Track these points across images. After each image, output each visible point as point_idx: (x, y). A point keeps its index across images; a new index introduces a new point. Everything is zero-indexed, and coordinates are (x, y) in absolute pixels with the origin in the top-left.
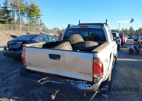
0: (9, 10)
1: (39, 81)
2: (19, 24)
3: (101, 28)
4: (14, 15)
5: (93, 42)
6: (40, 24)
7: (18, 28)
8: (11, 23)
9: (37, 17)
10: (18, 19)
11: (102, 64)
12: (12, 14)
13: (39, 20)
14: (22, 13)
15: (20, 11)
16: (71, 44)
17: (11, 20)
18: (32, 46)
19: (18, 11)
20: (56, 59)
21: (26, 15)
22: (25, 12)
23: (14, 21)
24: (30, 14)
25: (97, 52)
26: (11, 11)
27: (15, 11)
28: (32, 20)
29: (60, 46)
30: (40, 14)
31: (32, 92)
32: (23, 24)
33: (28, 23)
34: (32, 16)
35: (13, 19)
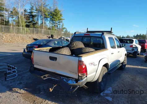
0: (34, 15)
1: (42, 77)
2: (42, 28)
3: (101, 36)
4: (38, 20)
5: (89, 48)
6: (62, 28)
7: (41, 32)
8: (35, 27)
9: (59, 21)
10: (42, 23)
11: (85, 66)
12: (36, 19)
13: (61, 24)
14: (46, 17)
15: (44, 15)
16: (70, 50)
17: (35, 24)
18: (40, 50)
19: (42, 15)
20: (54, 60)
21: (49, 19)
22: (48, 16)
23: (37, 25)
24: (52, 18)
25: (81, 57)
26: (35, 16)
27: (40, 16)
28: (54, 24)
29: (59, 50)
30: (62, 18)
31: (39, 86)
32: (46, 28)
33: (50, 27)
34: (55, 20)
35: (37, 23)
